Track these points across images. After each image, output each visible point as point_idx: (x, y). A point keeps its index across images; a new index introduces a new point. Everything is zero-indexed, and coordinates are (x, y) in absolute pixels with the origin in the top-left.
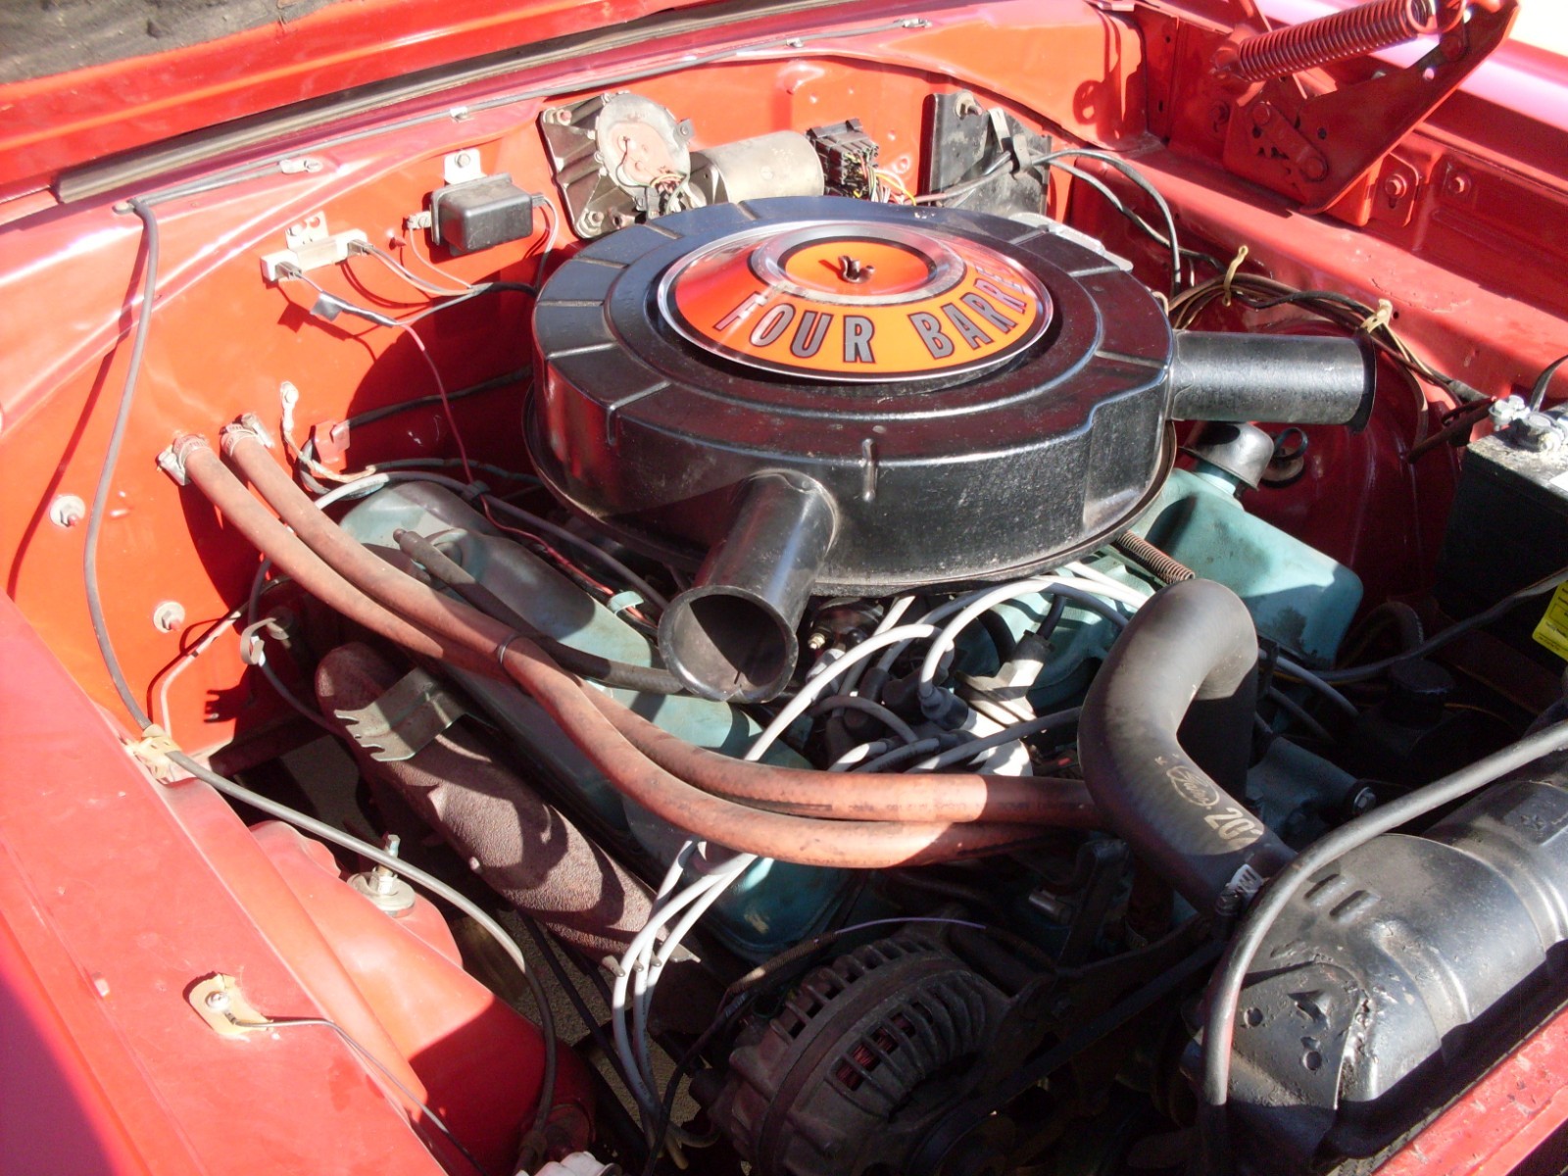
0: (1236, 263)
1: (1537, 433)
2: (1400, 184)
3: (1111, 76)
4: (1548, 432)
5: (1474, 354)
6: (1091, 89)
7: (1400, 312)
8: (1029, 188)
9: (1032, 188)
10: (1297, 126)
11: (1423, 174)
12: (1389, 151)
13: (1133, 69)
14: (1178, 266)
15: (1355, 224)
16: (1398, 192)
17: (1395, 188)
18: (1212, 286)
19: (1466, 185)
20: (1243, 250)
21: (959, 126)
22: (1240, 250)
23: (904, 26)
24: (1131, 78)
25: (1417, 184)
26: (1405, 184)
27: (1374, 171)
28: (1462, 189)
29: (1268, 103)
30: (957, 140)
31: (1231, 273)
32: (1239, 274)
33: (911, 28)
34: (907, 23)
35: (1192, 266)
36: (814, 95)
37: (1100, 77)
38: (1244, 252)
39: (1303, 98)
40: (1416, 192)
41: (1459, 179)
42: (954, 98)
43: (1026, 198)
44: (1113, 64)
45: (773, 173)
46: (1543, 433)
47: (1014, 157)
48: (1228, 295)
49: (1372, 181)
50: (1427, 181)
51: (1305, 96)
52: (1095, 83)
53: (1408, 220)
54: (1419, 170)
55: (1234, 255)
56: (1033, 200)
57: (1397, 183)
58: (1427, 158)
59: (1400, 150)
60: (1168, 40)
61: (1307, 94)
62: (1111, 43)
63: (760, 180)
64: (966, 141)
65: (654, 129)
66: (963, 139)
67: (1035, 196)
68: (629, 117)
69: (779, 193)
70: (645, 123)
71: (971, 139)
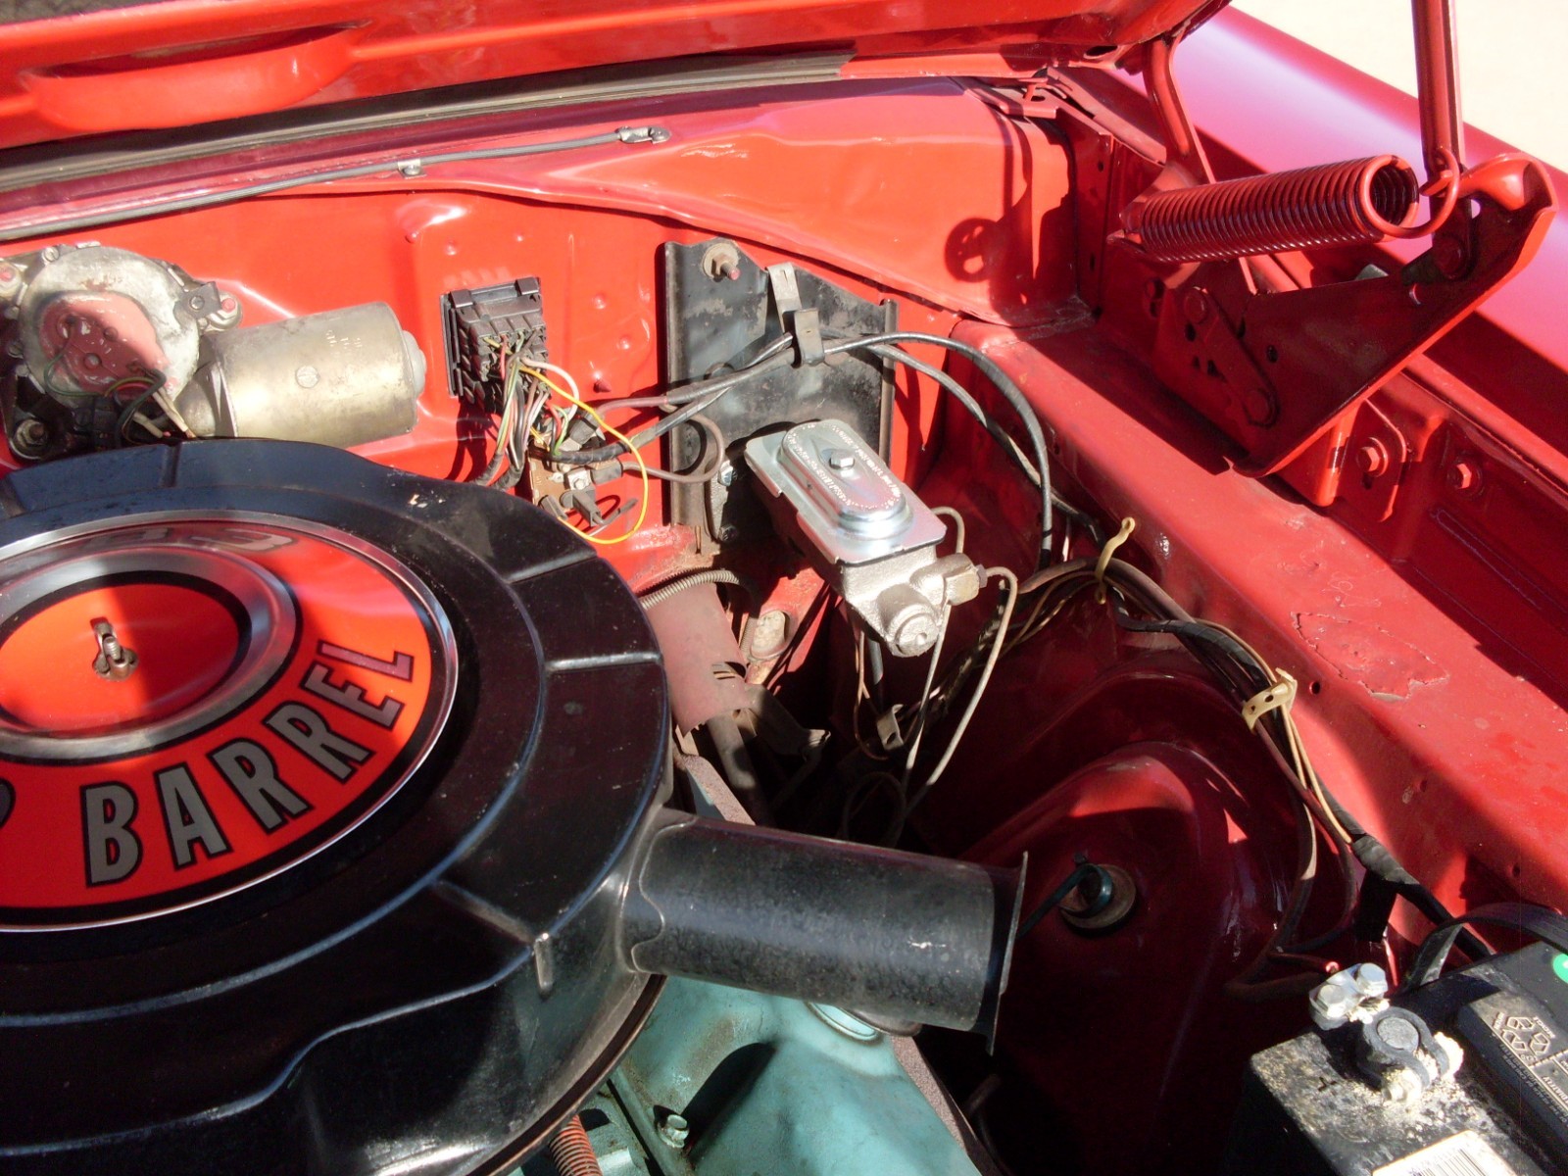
0: (1117, 542)
1: (1383, 1061)
2: (1376, 456)
3: (1015, 213)
4: (1402, 1068)
5: (1418, 786)
6: (978, 230)
7: (1322, 685)
8: (856, 376)
9: (863, 377)
10: (1240, 334)
11: (1412, 445)
12: (1365, 397)
13: (1055, 203)
14: (1048, 525)
15: (1313, 502)
16: (1373, 467)
17: (1369, 461)
18: (1081, 570)
19: (1473, 478)
20: (1128, 524)
21: (712, 291)
22: (1124, 523)
23: (621, 140)
24: (1049, 218)
25: (1403, 460)
26: (1385, 456)
27: (1342, 426)
28: (1466, 483)
29: (1204, 291)
30: (710, 310)
31: (1107, 558)
32: (1120, 562)
33: (632, 146)
34: (625, 136)
35: (1068, 529)
36: (455, 244)
37: (996, 213)
38: (1130, 524)
39: (1252, 294)
40: (1402, 472)
41: (1463, 468)
42: (700, 251)
43: (852, 391)
44: (1018, 193)
45: (318, 376)
46: (1393, 1066)
47: (795, 344)
48: (1102, 589)
49: (1339, 440)
50: (1420, 459)
51: (1253, 290)
52: (986, 223)
53: (1389, 513)
54: (1407, 439)
55: (1115, 530)
56: (866, 393)
57: (1372, 452)
58: (1417, 420)
59: (1381, 398)
60: (1101, 166)
61: (1256, 285)
62: (1015, 164)
63: (292, 388)
64: (729, 313)
65: (135, 301)
66: (722, 309)
67: (870, 387)
68: (89, 283)
69: (327, 408)
70: (119, 294)
71: (737, 309)
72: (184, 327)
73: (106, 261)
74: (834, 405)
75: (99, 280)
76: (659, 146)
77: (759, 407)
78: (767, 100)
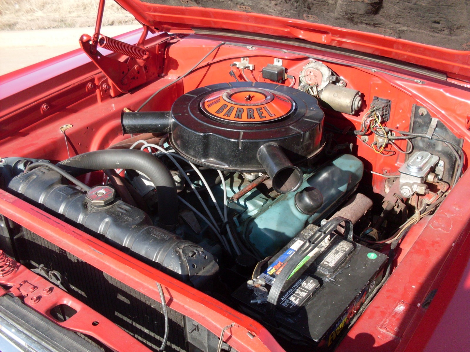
30: (419, 121)
42: (419, 108)
63: (332, 96)
64: (423, 123)
65: (322, 74)
66: (422, 122)
67: (453, 156)
68: (317, 68)
69: (336, 101)
70: (320, 71)
71: (425, 123)
72: (327, 81)
73: (321, 66)
74: (443, 156)
75: (319, 68)
76: (420, 84)
77: (426, 147)
78: (453, 87)
